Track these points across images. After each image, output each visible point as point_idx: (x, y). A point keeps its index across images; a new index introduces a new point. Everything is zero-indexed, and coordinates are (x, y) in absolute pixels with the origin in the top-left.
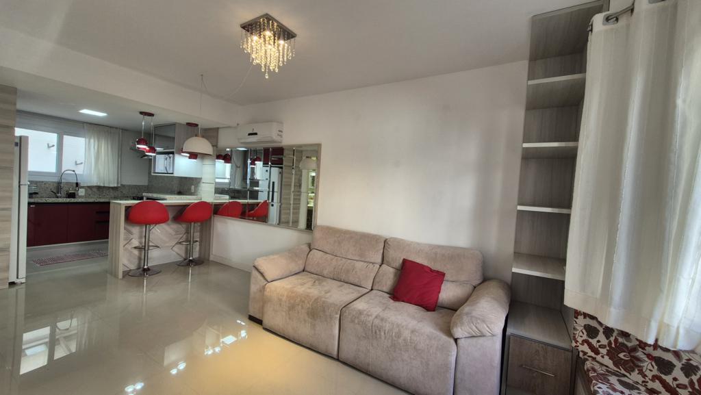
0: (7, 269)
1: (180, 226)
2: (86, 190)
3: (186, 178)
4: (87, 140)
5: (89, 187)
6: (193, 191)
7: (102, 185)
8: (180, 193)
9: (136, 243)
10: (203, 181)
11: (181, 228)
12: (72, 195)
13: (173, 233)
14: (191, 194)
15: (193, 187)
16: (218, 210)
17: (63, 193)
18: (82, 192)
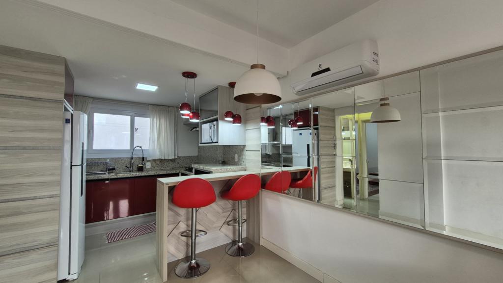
0: (56, 266)
1: (227, 202)
2: (151, 164)
3: (229, 146)
4: (151, 119)
5: (154, 160)
6: (236, 160)
7: (163, 158)
8: (224, 163)
9: (183, 227)
10: (247, 148)
11: (228, 204)
12: (140, 169)
13: (220, 211)
14: (235, 164)
15: (236, 156)
16: (265, 183)
17: (135, 168)
18: (148, 165)
